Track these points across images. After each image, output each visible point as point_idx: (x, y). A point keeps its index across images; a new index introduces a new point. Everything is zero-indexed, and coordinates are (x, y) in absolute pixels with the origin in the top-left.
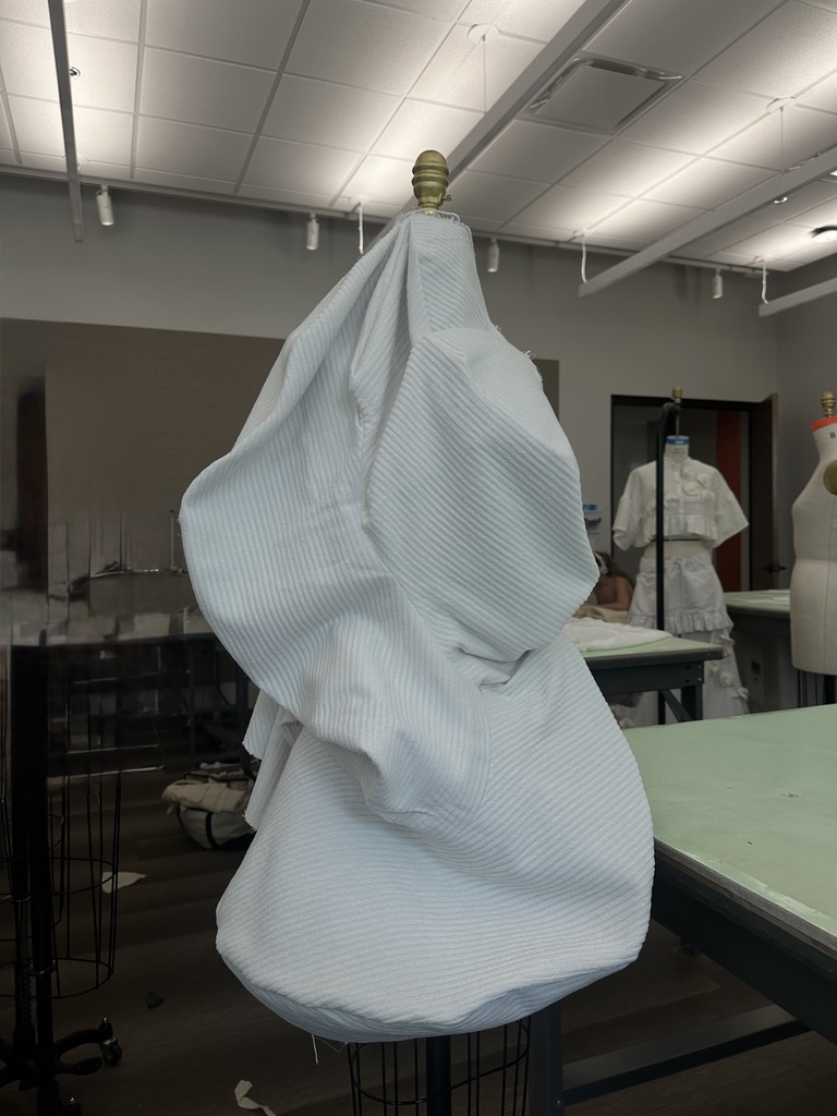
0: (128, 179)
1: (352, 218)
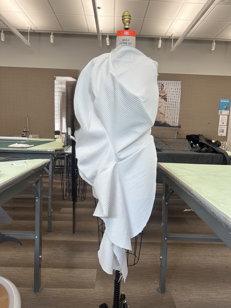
0: (113, 33)
1: (171, 38)
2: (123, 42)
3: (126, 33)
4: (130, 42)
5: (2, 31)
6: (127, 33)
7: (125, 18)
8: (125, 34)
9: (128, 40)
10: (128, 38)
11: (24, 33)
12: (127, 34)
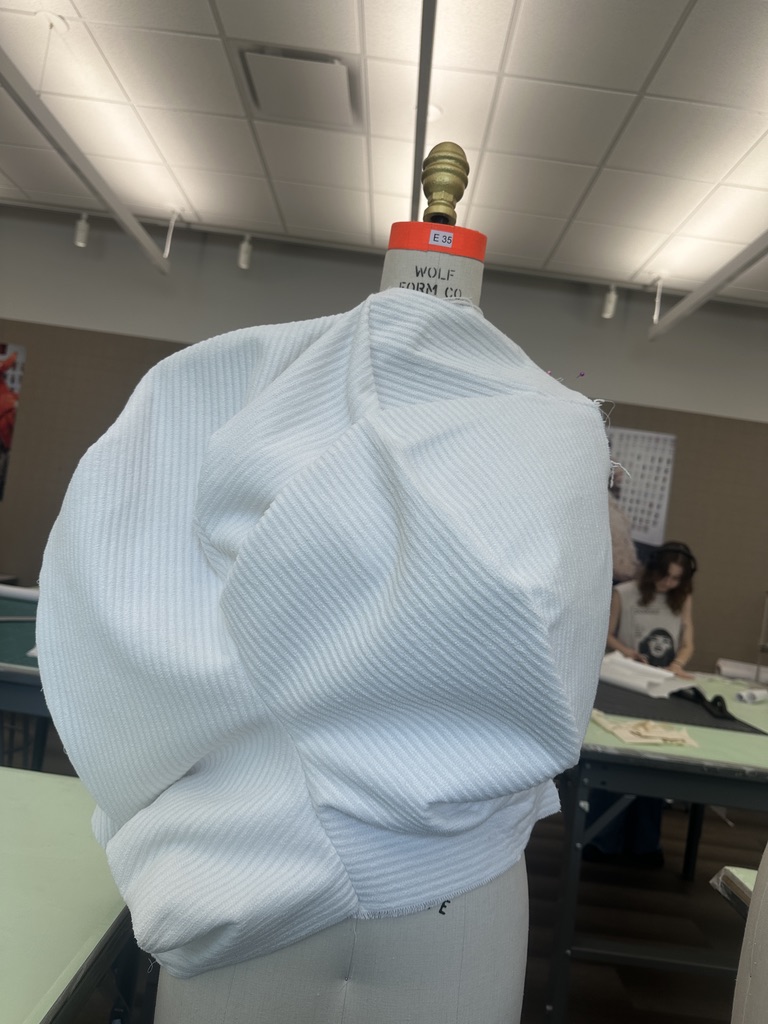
2: (420, 279)
3: (439, 236)
4: (452, 283)
5: (85, 216)
6: (441, 238)
7: (439, 167)
8: (431, 242)
9: (444, 274)
10: (444, 262)
11: (156, 227)
12: (440, 243)
